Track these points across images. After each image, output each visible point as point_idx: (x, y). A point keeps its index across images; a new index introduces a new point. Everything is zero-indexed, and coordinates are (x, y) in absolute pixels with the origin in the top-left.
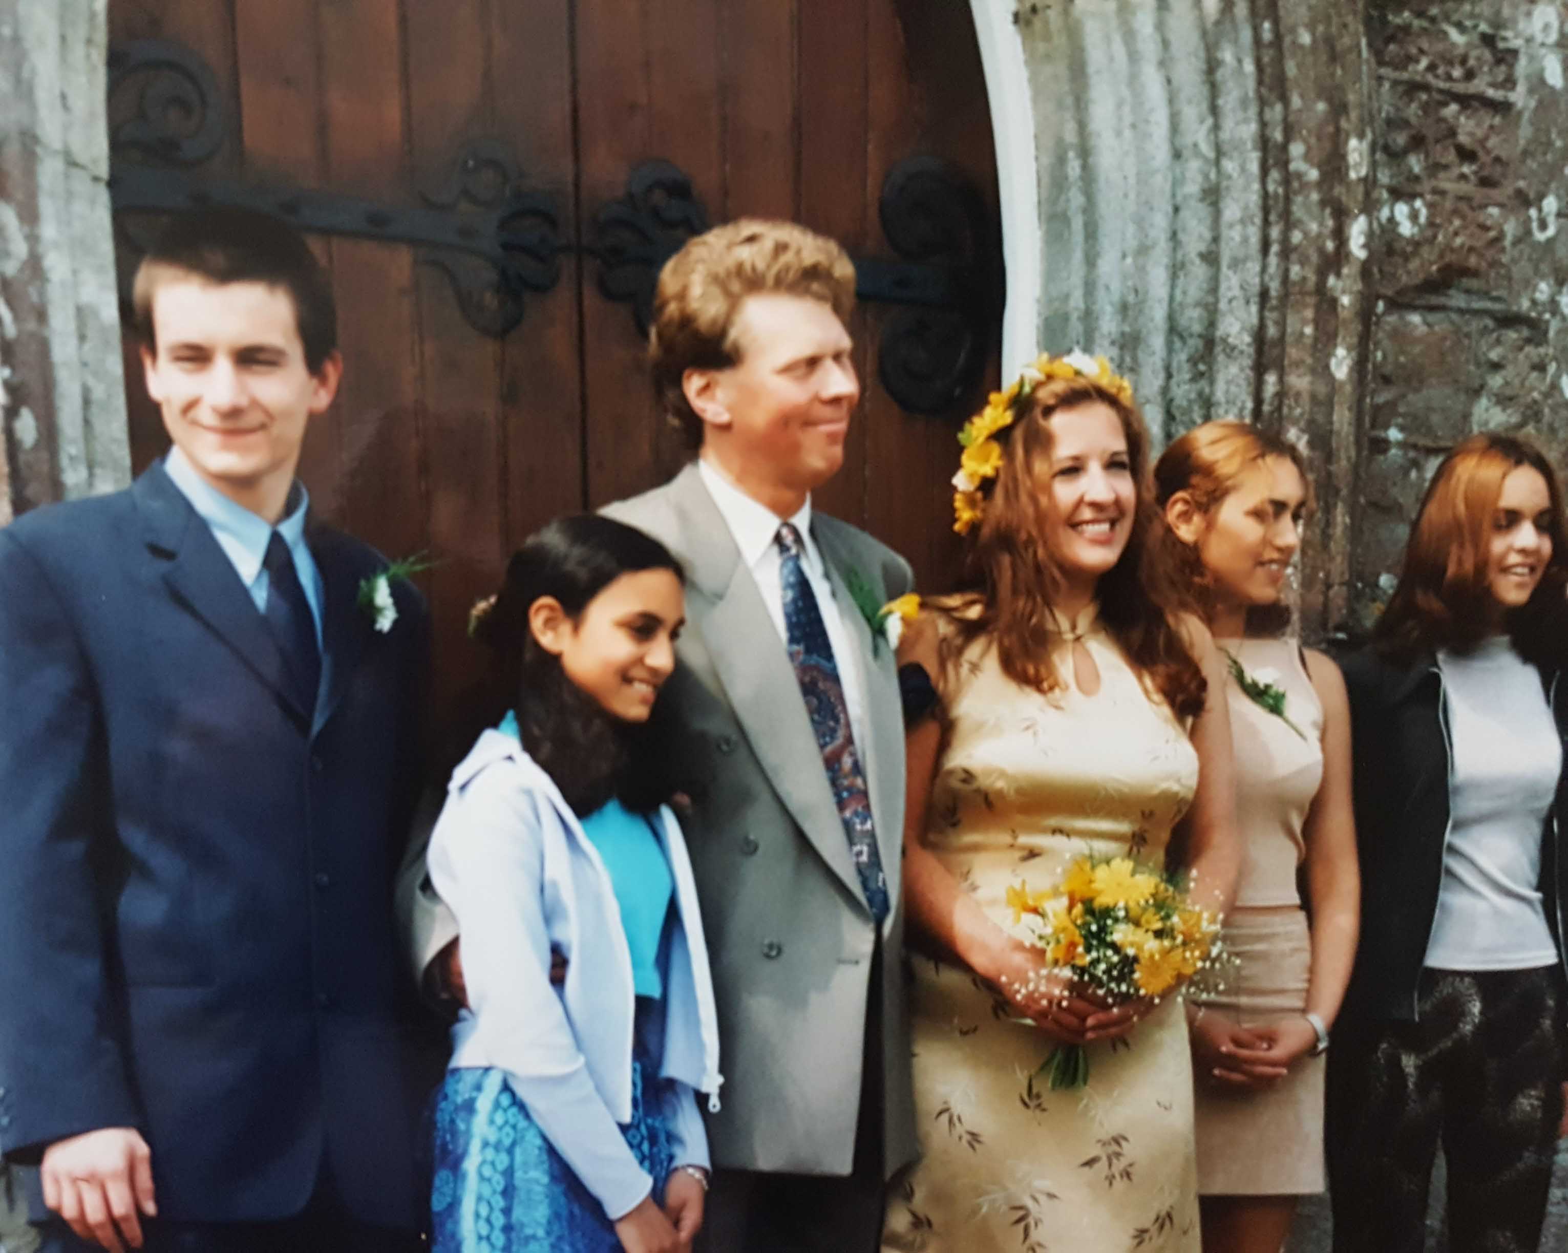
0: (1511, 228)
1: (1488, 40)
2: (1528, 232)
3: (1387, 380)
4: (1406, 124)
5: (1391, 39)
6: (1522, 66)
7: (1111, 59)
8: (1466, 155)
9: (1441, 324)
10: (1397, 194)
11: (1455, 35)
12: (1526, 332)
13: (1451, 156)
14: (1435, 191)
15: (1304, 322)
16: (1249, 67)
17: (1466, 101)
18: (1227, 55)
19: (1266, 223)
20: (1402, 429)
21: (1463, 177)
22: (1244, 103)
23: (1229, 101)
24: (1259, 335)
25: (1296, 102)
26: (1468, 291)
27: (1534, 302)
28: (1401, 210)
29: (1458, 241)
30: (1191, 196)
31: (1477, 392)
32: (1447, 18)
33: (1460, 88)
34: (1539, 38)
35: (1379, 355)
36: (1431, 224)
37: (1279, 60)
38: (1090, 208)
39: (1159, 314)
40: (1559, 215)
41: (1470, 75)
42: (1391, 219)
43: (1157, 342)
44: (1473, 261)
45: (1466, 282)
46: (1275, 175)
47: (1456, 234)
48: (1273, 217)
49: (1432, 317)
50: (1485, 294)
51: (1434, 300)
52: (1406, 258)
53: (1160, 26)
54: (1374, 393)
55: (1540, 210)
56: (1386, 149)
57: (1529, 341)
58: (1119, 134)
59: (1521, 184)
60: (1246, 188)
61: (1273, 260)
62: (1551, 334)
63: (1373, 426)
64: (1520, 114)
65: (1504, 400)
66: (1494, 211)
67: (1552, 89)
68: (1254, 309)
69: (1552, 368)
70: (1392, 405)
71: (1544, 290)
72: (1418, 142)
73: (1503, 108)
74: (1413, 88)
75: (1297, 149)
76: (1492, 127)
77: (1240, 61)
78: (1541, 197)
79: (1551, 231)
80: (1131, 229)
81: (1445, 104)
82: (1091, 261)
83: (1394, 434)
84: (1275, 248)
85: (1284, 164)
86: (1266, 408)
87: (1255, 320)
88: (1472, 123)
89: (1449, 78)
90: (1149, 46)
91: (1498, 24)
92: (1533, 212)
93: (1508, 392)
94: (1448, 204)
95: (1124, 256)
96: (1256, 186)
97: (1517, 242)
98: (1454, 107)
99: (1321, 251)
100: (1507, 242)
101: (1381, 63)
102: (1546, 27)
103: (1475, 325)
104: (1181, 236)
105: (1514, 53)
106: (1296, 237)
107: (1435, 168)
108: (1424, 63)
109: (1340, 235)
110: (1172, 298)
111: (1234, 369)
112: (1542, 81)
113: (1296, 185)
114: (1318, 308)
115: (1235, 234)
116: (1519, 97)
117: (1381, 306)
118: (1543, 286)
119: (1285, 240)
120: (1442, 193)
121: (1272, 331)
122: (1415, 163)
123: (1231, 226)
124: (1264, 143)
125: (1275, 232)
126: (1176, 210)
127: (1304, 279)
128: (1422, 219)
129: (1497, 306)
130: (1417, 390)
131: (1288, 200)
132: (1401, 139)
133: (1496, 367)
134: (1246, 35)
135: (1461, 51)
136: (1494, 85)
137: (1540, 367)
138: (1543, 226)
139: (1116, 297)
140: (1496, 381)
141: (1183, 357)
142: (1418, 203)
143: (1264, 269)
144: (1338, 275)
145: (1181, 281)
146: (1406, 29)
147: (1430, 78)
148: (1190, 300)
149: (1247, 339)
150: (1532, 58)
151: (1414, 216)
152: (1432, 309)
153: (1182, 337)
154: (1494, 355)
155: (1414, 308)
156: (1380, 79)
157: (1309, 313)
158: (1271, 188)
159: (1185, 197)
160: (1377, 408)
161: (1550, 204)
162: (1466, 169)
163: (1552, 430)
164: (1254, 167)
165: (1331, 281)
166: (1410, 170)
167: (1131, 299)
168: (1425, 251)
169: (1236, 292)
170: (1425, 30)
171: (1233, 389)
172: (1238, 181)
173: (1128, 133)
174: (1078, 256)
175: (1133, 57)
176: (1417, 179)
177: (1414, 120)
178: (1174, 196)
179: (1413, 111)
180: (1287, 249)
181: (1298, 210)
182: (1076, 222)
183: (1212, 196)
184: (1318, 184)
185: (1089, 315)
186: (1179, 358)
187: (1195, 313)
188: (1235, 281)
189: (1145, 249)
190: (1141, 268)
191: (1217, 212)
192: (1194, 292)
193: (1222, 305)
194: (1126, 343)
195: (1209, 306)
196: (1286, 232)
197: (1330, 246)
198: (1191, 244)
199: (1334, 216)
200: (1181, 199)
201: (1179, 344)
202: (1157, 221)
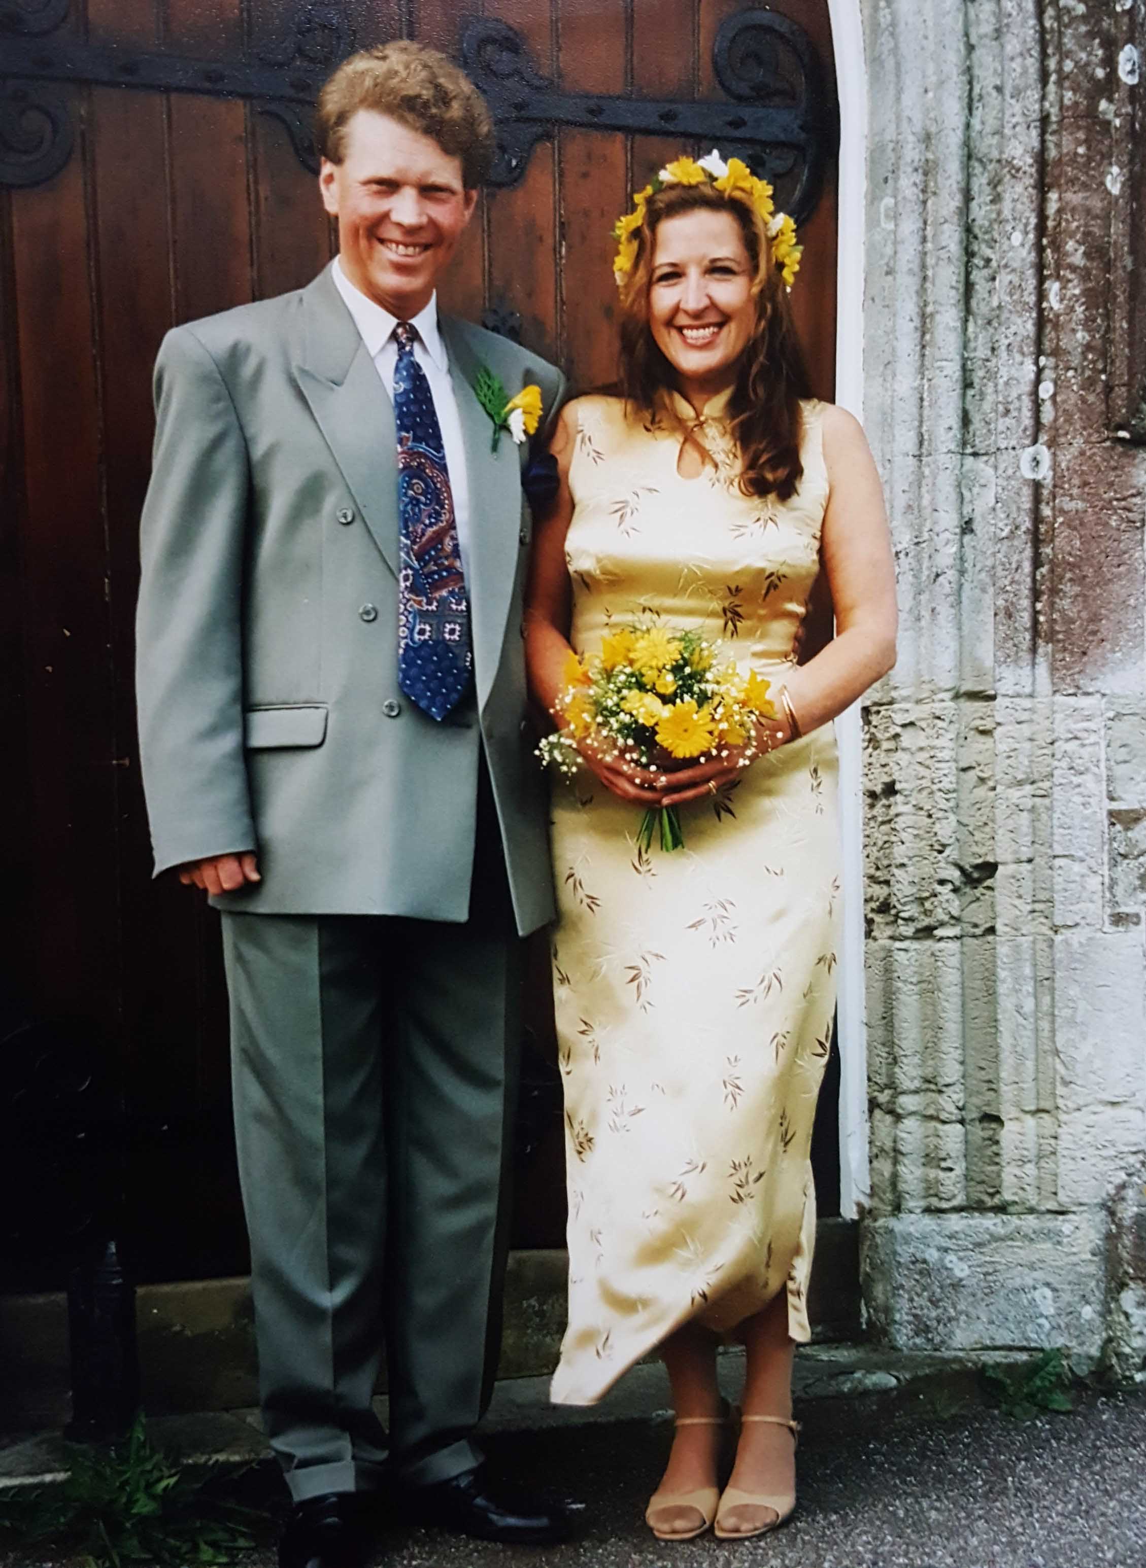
15: (1077, 143)
19: (1044, 56)
24: (1040, 158)
30: (986, 36)
38: (895, 51)
39: (953, 141)
43: (952, 169)
46: (1050, 12)
48: (1050, 51)
60: (1024, 24)
61: (1052, 88)
68: (1034, 133)
80: (931, 68)
82: (898, 100)
84: (1053, 78)
85: (1057, 1)
86: (1050, 224)
87: (1036, 143)
95: (926, 91)
96: (1032, 22)
99: (1092, 78)
104: (977, 71)
106: (1069, 66)
109: (1110, 62)
110: (968, 126)
111: (1019, 188)
113: (1066, 19)
114: (1089, 130)
115: (1016, 65)
119: (1059, 71)
121: (1053, 153)
123: (1012, 59)
125: (1052, 64)
126: (970, 48)
127: (1076, 104)
131: (1061, 34)
139: (918, 128)
141: (984, 180)
143: (1043, 98)
144: (1110, 100)
145: (978, 113)
148: (988, 129)
149: (1030, 161)
153: (980, 162)
157: (1081, 135)
158: (1048, 24)
159: (981, 37)
164: (1030, 6)
165: (1103, 105)
167: (933, 129)
169: (1019, 119)
171: (1019, 206)
172: (1018, 18)
174: (891, 94)
178: (967, 35)
180: (1062, 78)
181: (1069, 42)
182: (890, 63)
183: (998, 34)
184: (1084, 18)
185: (898, 146)
186: (980, 182)
187: (995, 140)
188: (1017, 108)
189: (941, 83)
190: (938, 100)
191: (1002, 46)
192: (992, 123)
193: (1007, 131)
194: (928, 170)
195: (999, 132)
196: (1060, 63)
197: (1100, 73)
198: (986, 80)
199: (1102, 45)
200: (974, 40)
201: (977, 168)
202: (953, 57)
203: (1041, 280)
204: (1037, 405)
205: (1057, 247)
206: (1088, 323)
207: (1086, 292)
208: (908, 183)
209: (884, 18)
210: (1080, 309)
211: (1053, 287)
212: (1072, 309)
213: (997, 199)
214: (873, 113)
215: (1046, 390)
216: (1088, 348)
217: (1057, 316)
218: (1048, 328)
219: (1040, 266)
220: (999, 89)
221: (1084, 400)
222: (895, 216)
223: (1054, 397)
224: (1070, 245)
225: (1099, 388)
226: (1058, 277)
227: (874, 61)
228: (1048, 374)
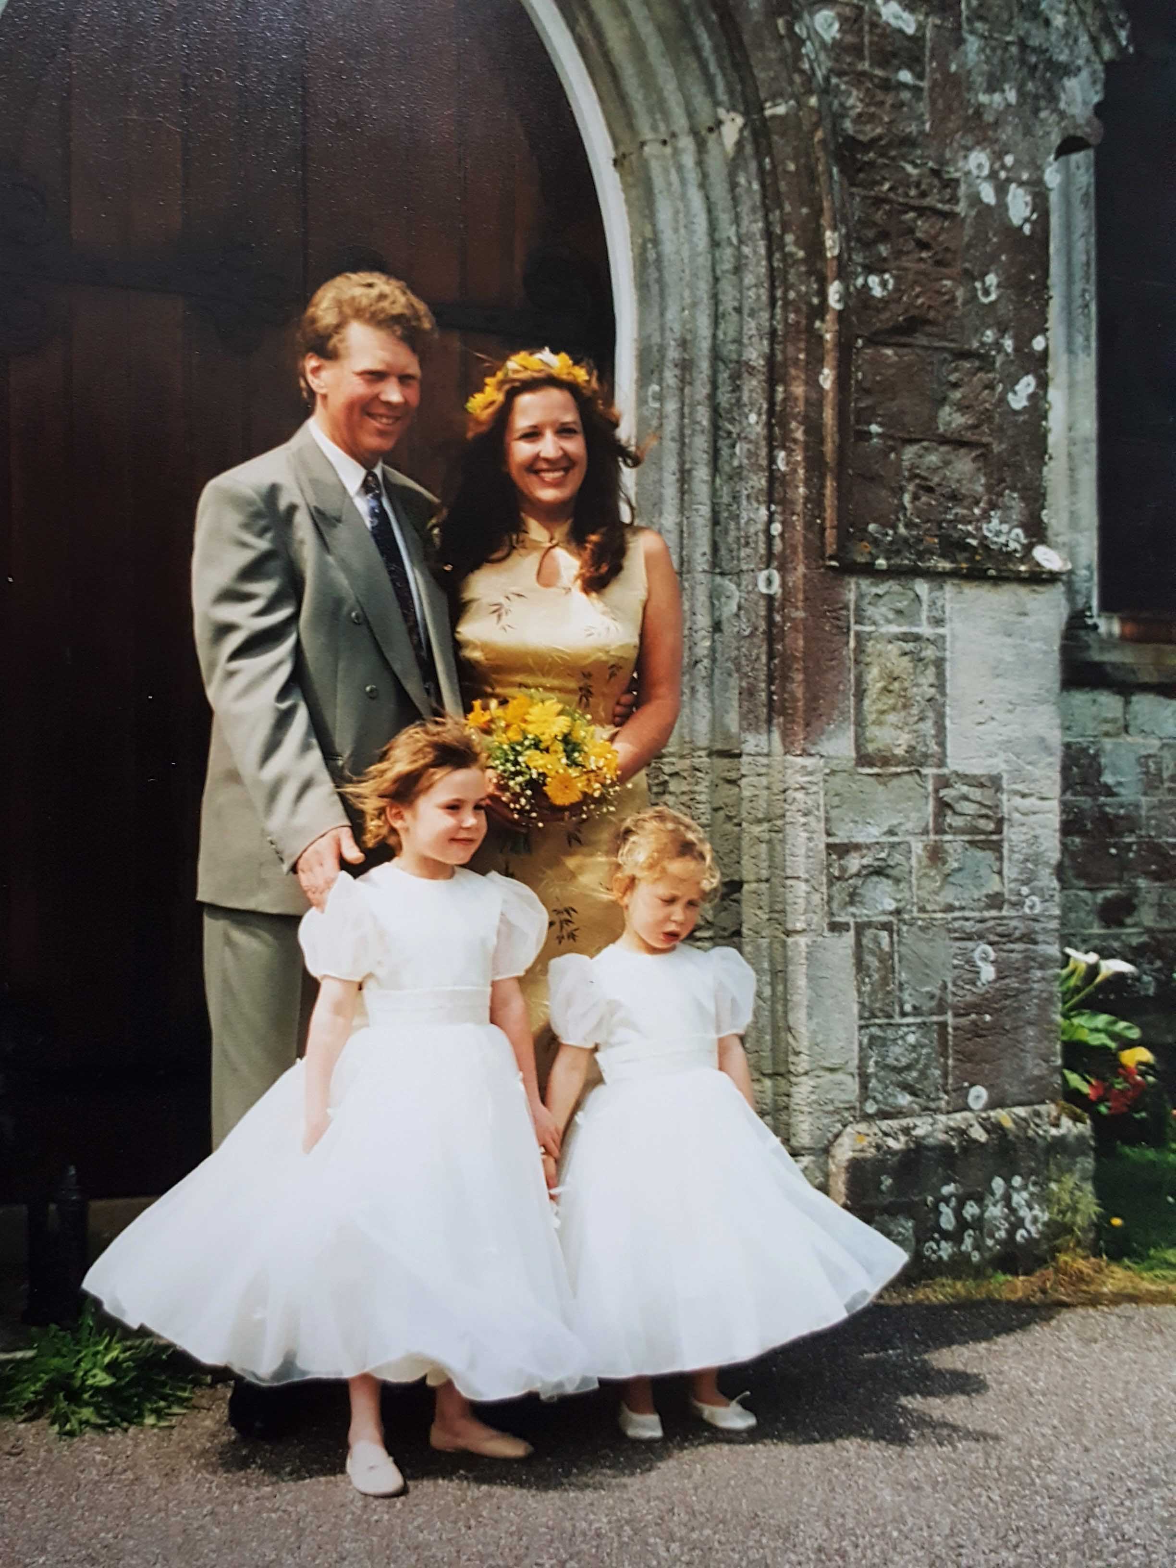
0: (960, 294)
1: (936, 173)
2: (975, 297)
3: (868, 392)
4: (875, 224)
5: (860, 170)
6: (963, 190)
7: (670, 184)
8: (923, 245)
9: (909, 356)
10: (869, 270)
11: (909, 168)
12: (977, 364)
13: (912, 245)
14: (899, 268)
15: (800, 351)
16: (756, 186)
17: (922, 211)
18: (742, 180)
19: (772, 288)
20: (881, 424)
21: (921, 260)
22: (753, 210)
23: (744, 210)
24: (770, 359)
25: (788, 208)
26: (929, 335)
27: (983, 344)
28: (873, 281)
29: (920, 301)
30: (727, 271)
31: (943, 401)
32: (904, 158)
33: (916, 202)
34: (975, 172)
35: (860, 375)
36: (897, 289)
37: (775, 182)
38: (660, 281)
39: (705, 345)
40: (999, 286)
41: (923, 195)
42: (865, 285)
43: (704, 365)
44: (932, 314)
45: (929, 329)
46: (777, 255)
47: (917, 296)
48: (777, 283)
49: (902, 351)
50: (943, 337)
51: (904, 340)
52: (878, 311)
53: (700, 163)
54: (857, 400)
55: (984, 283)
56: (859, 240)
57: (980, 369)
58: (676, 230)
59: (967, 265)
60: (758, 264)
61: (778, 311)
62: (998, 365)
63: (858, 422)
64: (963, 220)
65: (962, 407)
66: (948, 283)
67: (988, 206)
68: (765, 342)
69: (1000, 387)
70: (872, 409)
71: (989, 335)
72: (884, 236)
73: (950, 215)
74: (879, 201)
75: (789, 238)
76: (942, 228)
77: (750, 183)
78: (983, 276)
79: (993, 297)
80: (687, 293)
81: (906, 212)
82: (662, 314)
83: (875, 428)
84: (780, 303)
85: (782, 246)
86: (778, 408)
87: (767, 350)
88: (927, 225)
89: (907, 195)
90: (692, 175)
91: (943, 162)
92: (978, 285)
93: (966, 403)
94: (911, 277)
95: (683, 310)
96: (764, 263)
97: (965, 303)
98: (911, 215)
99: (809, 304)
100: (959, 303)
101: (853, 184)
102: (980, 166)
103: (937, 357)
104: (721, 297)
105: (957, 181)
106: (792, 295)
107: (898, 254)
108: (886, 186)
109: (823, 294)
110: (714, 336)
111: (754, 383)
112: (980, 201)
113: (790, 261)
114: (808, 341)
115: (752, 293)
116: (961, 208)
117: (860, 342)
118: (989, 333)
119: (785, 298)
120: (906, 269)
121: (779, 357)
122: (884, 250)
123: (749, 289)
124: (768, 234)
125: (779, 293)
126: (716, 280)
127: (798, 323)
128: (890, 286)
129: (952, 345)
130: (893, 399)
131: (786, 272)
132: (870, 234)
133: (955, 386)
134: (753, 166)
135: (914, 179)
136: (940, 201)
137: (990, 386)
138: (987, 293)
139: (678, 335)
140: (957, 395)
141: (726, 375)
142: (887, 276)
143: (772, 317)
144: (823, 320)
145: (722, 326)
146: (872, 164)
147: (892, 195)
148: (729, 339)
149: (762, 362)
150: (970, 185)
151: (884, 284)
152: (904, 345)
153: (724, 362)
154: (953, 378)
155: (888, 345)
156: (852, 195)
157: (802, 345)
158: (776, 264)
159: (723, 272)
160: (859, 412)
161: (992, 279)
162: (924, 255)
163: (1001, 429)
164: (762, 251)
165: (818, 324)
166: (880, 254)
167: (689, 337)
168: (892, 306)
169: (754, 332)
170: (886, 165)
171: (754, 395)
172: (753, 260)
173: (682, 231)
174: (656, 311)
175: (683, 182)
176: (885, 260)
177: (880, 222)
178: (714, 270)
179: (879, 216)
180: (787, 303)
181: (792, 278)
182: (655, 289)
183: (738, 270)
184: (804, 261)
185: (662, 349)
186: (723, 376)
187: (733, 347)
188: (753, 324)
189: (694, 305)
190: (693, 317)
191: (741, 280)
192: (732, 333)
193: (745, 341)
194: (686, 366)
195: (738, 341)
196: (785, 293)
197: (815, 301)
198: (728, 302)
199: (817, 281)
200: (719, 273)
201: (721, 366)
202: (703, 287)
203: (771, 449)
204: (770, 538)
205: (784, 425)
206: (807, 482)
207: (806, 458)
208: (670, 376)
209: (651, 255)
210: (801, 472)
211: (781, 455)
212: (795, 471)
213: (737, 389)
214: (642, 323)
215: (776, 528)
216: (807, 499)
217: (784, 475)
218: (777, 485)
219: (770, 438)
220: (738, 310)
221: (805, 537)
222: (660, 398)
223: (782, 535)
224: (794, 425)
225: (816, 528)
226: (784, 447)
227: (642, 286)
228: (777, 517)
